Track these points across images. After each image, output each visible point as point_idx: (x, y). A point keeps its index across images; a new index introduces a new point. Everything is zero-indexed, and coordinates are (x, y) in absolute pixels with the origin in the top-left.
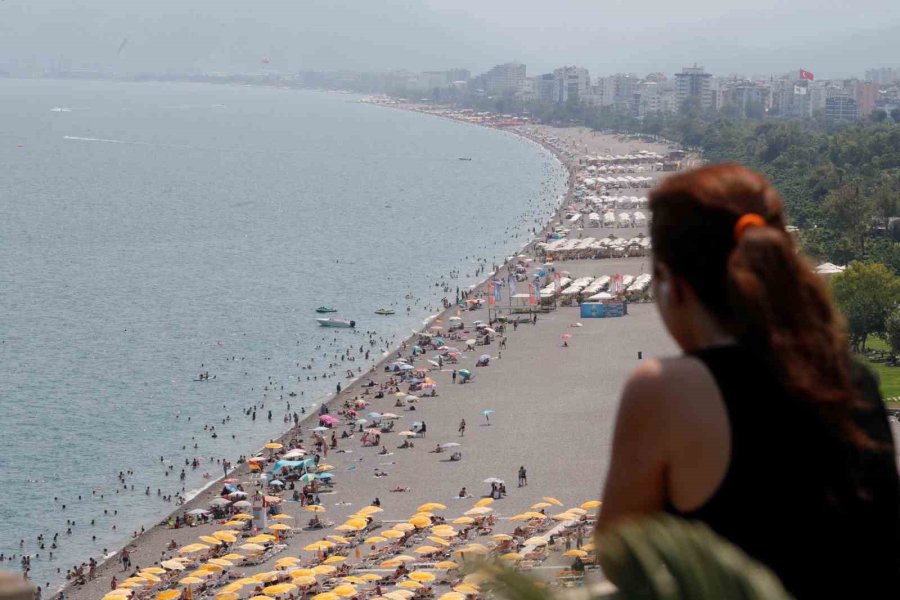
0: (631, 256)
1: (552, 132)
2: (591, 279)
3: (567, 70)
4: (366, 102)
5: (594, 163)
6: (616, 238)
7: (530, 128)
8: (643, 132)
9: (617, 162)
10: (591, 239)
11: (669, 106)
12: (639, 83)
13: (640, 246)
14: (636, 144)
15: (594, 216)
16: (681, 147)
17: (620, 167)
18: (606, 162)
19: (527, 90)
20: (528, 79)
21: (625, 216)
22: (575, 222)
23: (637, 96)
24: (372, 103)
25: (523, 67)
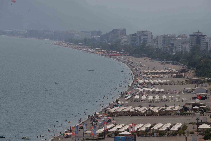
0: (147, 115)
1: (133, 59)
2: (123, 125)
3: (143, 32)
4: (54, 44)
5: (146, 73)
6: (142, 107)
7: (123, 57)
8: (172, 60)
9: (157, 73)
10: (131, 107)
11: (187, 49)
12: (174, 38)
13: (152, 111)
14: (167, 65)
15: (137, 97)
16: (187, 67)
17: (157, 75)
18: (151, 73)
19: (125, 40)
20: (126, 36)
21: (151, 97)
22: (128, 100)
23: (172, 44)
24: (57, 44)
25: (125, 30)
